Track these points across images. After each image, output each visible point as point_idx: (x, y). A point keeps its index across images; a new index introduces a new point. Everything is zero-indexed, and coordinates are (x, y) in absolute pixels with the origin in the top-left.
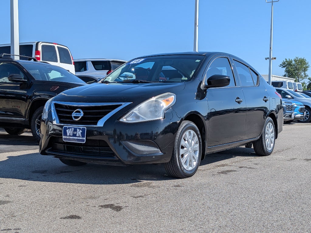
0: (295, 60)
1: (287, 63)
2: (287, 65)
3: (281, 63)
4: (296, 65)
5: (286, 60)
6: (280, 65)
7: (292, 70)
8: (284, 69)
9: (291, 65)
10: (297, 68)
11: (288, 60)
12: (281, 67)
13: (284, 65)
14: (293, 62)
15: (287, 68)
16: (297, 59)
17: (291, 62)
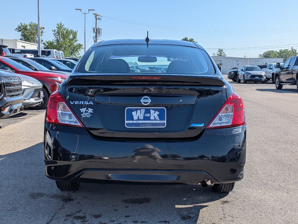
0: (30, 25)
1: (22, 27)
2: (22, 29)
3: (17, 27)
4: (31, 30)
5: (21, 24)
6: (15, 29)
7: (28, 34)
8: (20, 33)
9: (27, 30)
10: (32, 32)
11: (23, 24)
12: (17, 31)
13: (20, 29)
14: (28, 27)
15: (22, 32)
16: (32, 24)
17: (27, 26)
